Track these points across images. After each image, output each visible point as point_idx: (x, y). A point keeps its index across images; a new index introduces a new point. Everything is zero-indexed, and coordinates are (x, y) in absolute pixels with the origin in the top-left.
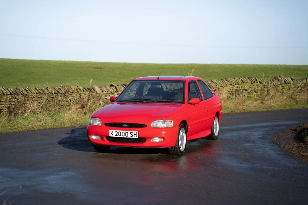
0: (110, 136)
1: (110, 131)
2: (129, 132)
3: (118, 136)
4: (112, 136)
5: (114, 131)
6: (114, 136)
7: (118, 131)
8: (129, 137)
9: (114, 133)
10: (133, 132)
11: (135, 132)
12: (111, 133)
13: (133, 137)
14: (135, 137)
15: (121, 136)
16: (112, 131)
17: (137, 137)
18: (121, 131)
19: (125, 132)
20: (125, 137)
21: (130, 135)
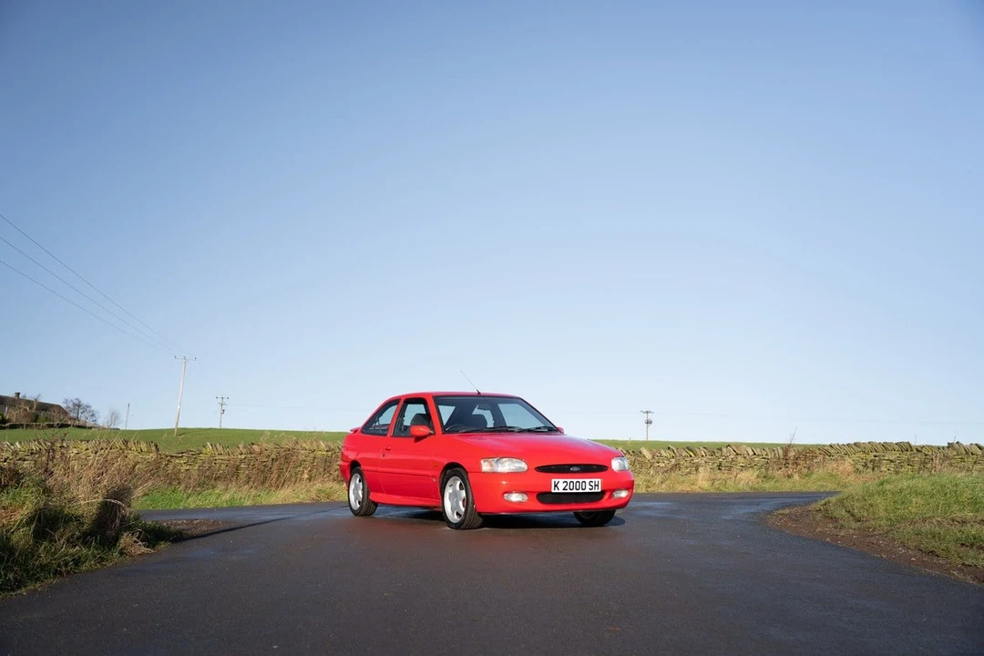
0: (553, 491)
1: (553, 481)
2: (587, 481)
3: (569, 491)
4: (556, 491)
5: (561, 481)
6: (561, 491)
7: (569, 481)
8: (587, 490)
9: (561, 485)
10: (593, 480)
11: (597, 480)
12: (556, 486)
13: (593, 491)
14: (596, 490)
15: (574, 491)
16: (557, 481)
17: (600, 490)
18: (575, 481)
19: (581, 480)
20: (581, 491)
21: (588, 487)
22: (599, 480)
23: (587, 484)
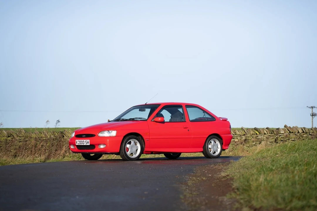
1: (76, 140)
2: (85, 140)
4: (77, 144)
5: (78, 140)
8: (85, 144)
9: (78, 142)
10: (87, 140)
11: (88, 140)
13: (87, 145)
14: (88, 145)
15: (81, 145)
17: (89, 145)
18: (81, 141)
19: (83, 140)
20: (83, 145)
21: (85, 143)
22: (89, 140)
23: (85, 142)
